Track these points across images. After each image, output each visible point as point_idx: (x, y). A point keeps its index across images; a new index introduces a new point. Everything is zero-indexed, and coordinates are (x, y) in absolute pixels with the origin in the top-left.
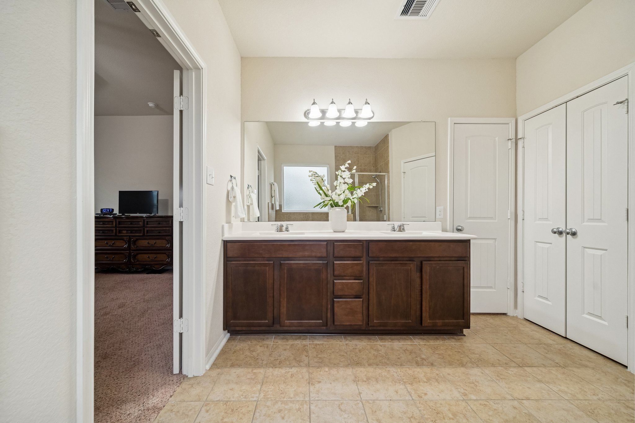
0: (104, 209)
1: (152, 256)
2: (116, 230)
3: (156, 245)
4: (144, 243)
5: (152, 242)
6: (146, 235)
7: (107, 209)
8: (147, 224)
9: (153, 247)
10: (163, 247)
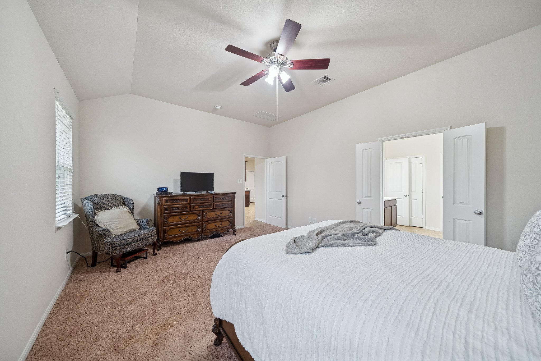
0: (160, 188)
1: (218, 224)
2: (190, 206)
3: (221, 215)
4: (212, 215)
5: (218, 213)
6: (215, 208)
7: (163, 188)
8: (216, 200)
9: (220, 217)
10: (226, 216)
